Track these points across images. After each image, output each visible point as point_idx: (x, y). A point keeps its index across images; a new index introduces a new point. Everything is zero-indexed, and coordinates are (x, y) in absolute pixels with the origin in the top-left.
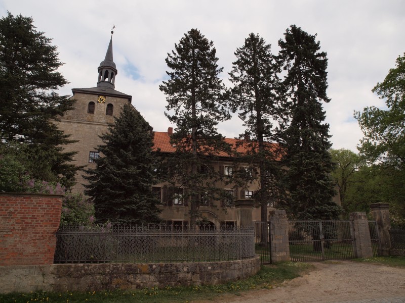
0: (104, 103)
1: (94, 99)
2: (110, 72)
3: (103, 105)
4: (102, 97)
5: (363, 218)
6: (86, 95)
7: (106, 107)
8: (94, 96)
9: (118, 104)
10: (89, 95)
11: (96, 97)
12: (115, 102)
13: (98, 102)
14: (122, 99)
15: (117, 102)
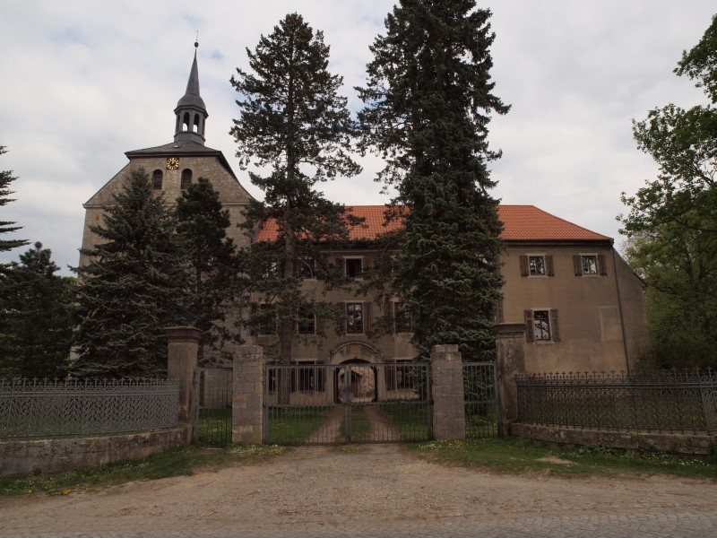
0: (177, 168)
1: (161, 164)
2: (192, 114)
3: (175, 172)
4: (173, 160)
5: (449, 357)
6: (147, 161)
7: (180, 175)
8: (160, 159)
9: (200, 167)
10: (152, 160)
11: (163, 161)
12: (194, 165)
13: (167, 169)
14: (206, 159)
15: (197, 165)
